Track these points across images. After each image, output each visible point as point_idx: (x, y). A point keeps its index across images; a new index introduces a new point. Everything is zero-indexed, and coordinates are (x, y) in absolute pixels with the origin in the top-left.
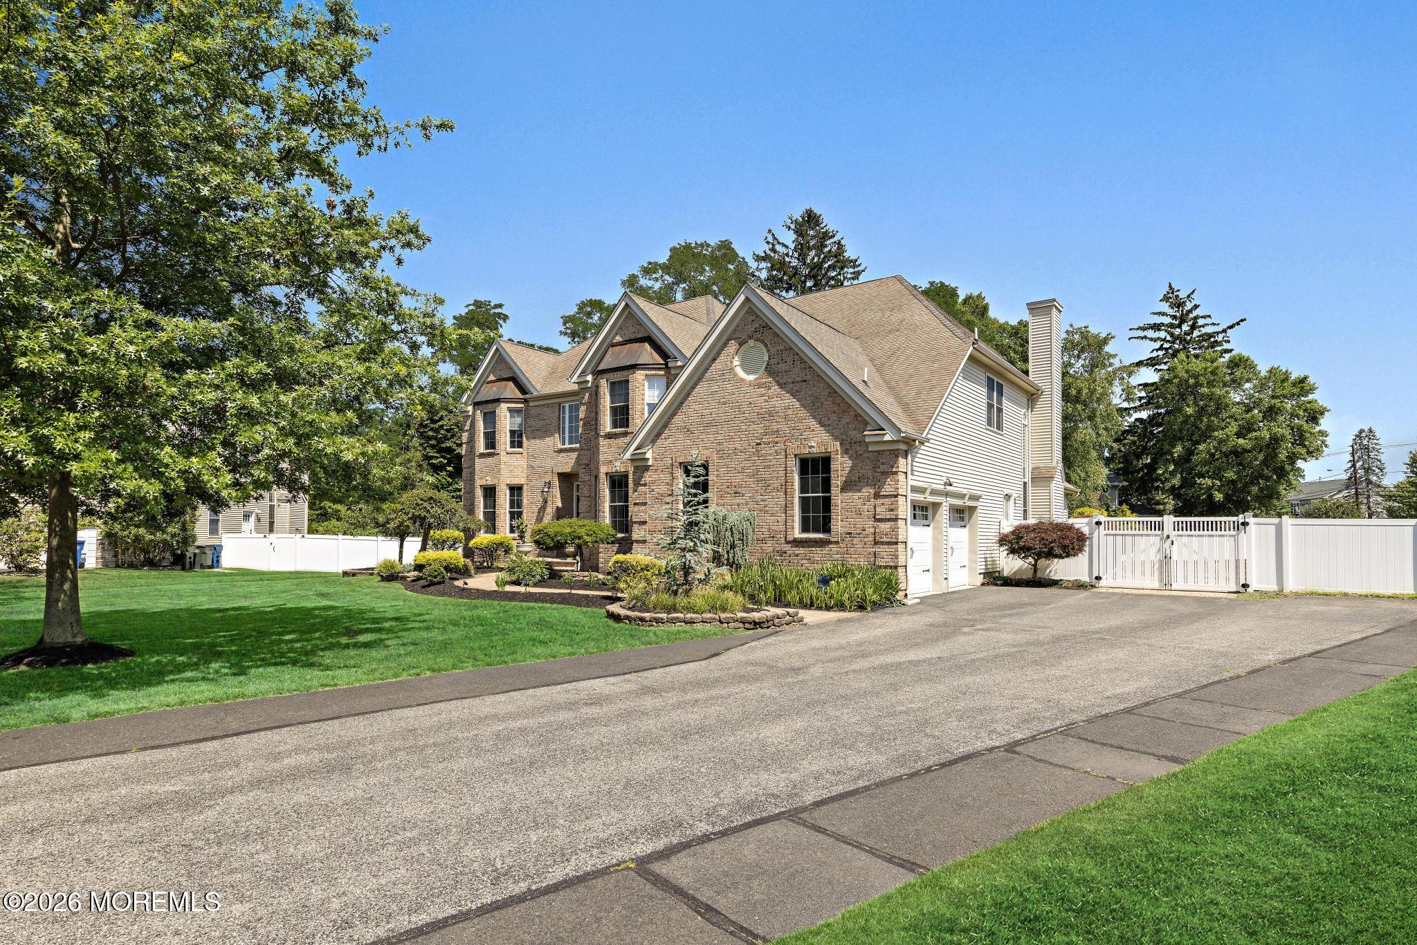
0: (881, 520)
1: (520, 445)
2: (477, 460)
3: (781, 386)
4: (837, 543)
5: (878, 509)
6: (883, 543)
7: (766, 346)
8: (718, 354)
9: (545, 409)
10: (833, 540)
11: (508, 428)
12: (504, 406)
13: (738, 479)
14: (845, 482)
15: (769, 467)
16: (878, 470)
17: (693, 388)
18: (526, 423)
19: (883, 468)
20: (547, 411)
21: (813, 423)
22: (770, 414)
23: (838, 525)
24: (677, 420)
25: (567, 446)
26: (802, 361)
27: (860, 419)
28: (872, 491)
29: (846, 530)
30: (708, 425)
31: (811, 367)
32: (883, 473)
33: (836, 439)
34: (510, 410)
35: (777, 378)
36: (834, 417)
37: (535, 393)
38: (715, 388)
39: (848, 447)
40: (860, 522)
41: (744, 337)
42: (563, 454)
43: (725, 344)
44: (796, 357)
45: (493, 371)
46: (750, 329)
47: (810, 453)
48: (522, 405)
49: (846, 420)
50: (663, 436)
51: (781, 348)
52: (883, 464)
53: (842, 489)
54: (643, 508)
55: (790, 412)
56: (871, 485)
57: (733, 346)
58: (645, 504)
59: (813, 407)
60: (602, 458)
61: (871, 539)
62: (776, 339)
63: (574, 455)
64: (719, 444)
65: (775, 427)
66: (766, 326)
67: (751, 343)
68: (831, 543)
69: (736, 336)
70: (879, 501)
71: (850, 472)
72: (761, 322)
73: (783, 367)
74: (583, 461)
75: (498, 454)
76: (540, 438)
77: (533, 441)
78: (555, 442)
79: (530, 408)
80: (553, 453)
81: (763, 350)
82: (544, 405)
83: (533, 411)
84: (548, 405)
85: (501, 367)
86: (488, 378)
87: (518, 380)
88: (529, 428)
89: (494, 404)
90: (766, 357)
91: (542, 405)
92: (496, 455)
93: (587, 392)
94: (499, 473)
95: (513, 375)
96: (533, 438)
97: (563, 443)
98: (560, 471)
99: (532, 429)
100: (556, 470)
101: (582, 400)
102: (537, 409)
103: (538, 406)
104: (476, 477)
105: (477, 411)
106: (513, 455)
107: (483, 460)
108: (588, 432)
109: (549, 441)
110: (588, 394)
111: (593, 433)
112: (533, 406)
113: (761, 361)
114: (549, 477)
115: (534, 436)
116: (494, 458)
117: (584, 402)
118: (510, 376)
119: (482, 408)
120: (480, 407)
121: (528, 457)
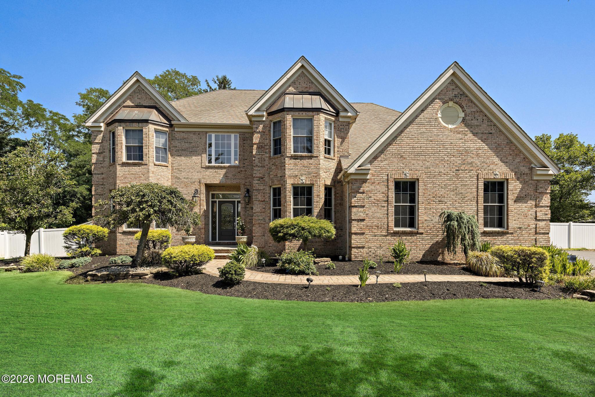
0: (539, 220)
1: (165, 160)
2: (119, 168)
3: (475, 134)
4: (512, 233)
5: (538, 214)
6: (540, 234)
7: (462, 107)
8: (426, 107)
9: (191, 135)
10: (510, 232)
11: (155, 146)
12: (152, 127)
13: (442, 192)
14: (517, 197)
15: (465, 185)
16: (538, 191)
17: (406, 128)
18: (170, 144)
19: (541, 190)
20: (195, 138)
21: (496, 160)
22: (467, 152)
23: (513, 223)
24: (392, 149)
25: (213, 164)
26: (489, 120)
27: (527, 160)
28: (534, 203)
29: (518, 226)
30: (419, 154)
31: (495, 125)
32: (540, 193)
33: (512, 171)
34: (156, 131)
35: (471, 129)
36: (510, 158)
37: (183, 121)
38: (424, 130)
39: (519, 176)
40: (527, 221)
41: (447, 98)
42: (210, 170)
43: (432, 101)
44: (484, 118)
45: (130, 98)
46: (451, 94)
47: (494, 178)
48: (167, 129)
49: (517, 160)
50: (379, 159)
51: (473, 110)
52: (541, 188)
53: (515, 201)
54: (362, 209)
55: (480, 151)
56: (533, 200)
57: (438, 103)
58: (363, 206)
59: (497, 150)
60: (287, 173)
61: (533, 230)
62: (470, 104)
63: (224, 171)
64: (427, 168)
65: (470, 160)
66: (463, 94)
67: (451, 104)
68: (508, 233)
69: (440, 97)
70: (538, 209)
71: (520, 191)
72: (459, 91)
73: (475, 122)
74: (258, 175)
75: (146, 165)
76: (186, 156)
77: (178, 158)
78: (201, 161)
79: (174, 132)
80: (200, 169)
81: (460, 110)
82: (190, 132)
83: (177, 135)
84: (194, 133)
85: (139, 97)
86: (124, 103)
87: (161, 109)
88: (174, 148)
89: (140, 124)
90: (462, 115)
91: (187, 132)
92: (143, 165)
93: (261, 124)
94: (147, 180)
95: (154, 104)
96: (178, 156)
97: (210, 162)
98: (208, 182)
99: (177, 149)
100: (204, 181)
101: (255, 129)
102: (182, 134)
103: (183, 132)
104: (117, 181)
105: (119, 127)
106: (159, 167)
107: (126, 169)
108: (263, 153)
109: (196, 159)
110: (261, 126)
111: (268, 155)
112: (177, 131)
113: (458, 117)
114: (196, 186)
115: (179, 154)
116: (140, 168)
117: (258, 131)
118: (152, 105)
119: (124, 125)
120: (123, 124)
121: (172, 170)
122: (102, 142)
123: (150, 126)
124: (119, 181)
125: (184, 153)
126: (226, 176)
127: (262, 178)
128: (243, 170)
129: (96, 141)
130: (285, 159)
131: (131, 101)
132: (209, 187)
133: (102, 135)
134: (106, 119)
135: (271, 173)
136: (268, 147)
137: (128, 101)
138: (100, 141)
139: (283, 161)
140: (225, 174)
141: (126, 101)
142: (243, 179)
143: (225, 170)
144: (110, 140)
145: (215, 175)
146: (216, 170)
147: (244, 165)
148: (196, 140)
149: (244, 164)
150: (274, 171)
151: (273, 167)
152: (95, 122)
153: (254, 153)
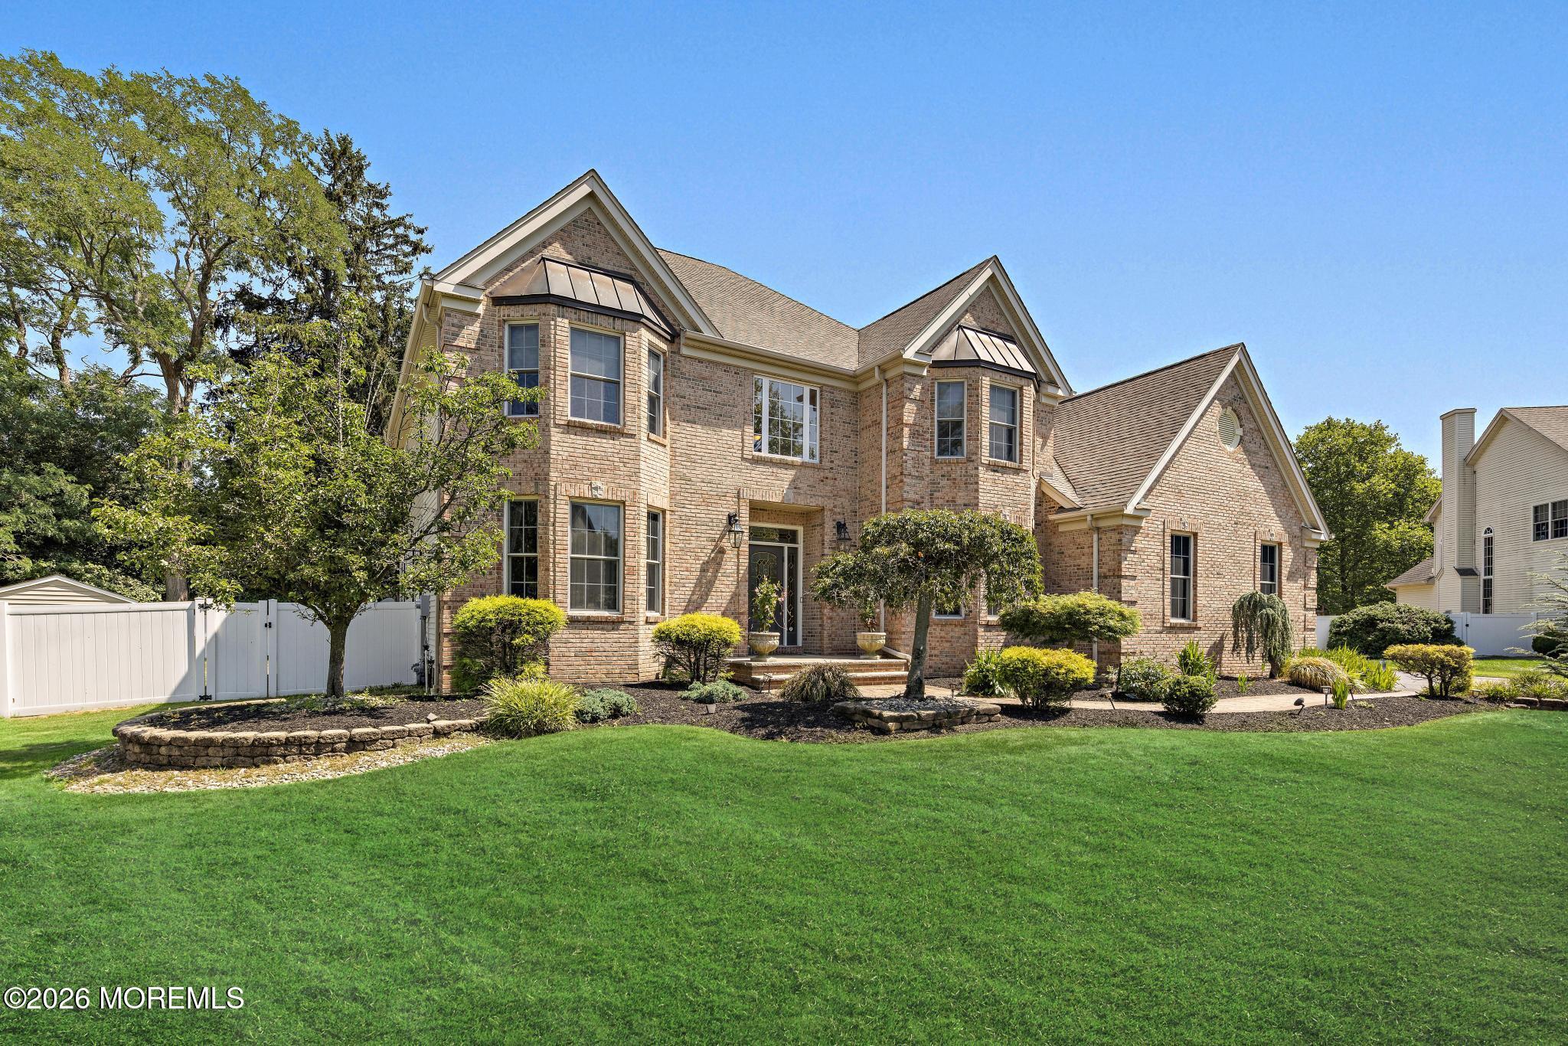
0: (1308, 609)
2: (556, 435)
3: (1253, 466)
7: (1241, 420)
9: (719, 373)
11: (647, 388)
12: (645, 336)
13: (1221, 558)
18: (668, 385)
19: (1309, 563)
20: (726, 380)
21: (1272, 511)
22: (1245, 494)
25: (765, 453)
30: (1197, 490)
31: (1271, 455)
33: (1285, 531)
35: (1249, 457)
36: (1284, 510)
37: (707, 333)
38: (1203, 450)
39: (1291, 540)
42: (761, 468)
45: (563, 238)
46: (1230, 395)
47: (1270, 541)
48: (665, 347)
49: (1290, 514)
50: (1154, 492)
51: (1252, 426)
52: (1309, 559)
53: (1287, 579)
54: (1133, 583)
55: (1257, 495)
57: (1217, 407)
58: (1135, 578)
59: (1272, 496)
60: (982, 498)
62: (1249, 415)
63: (790, 474)
65: (1248, 508)
66: (1244, 396)
67: (1230, 411)
72: (1238, 391)
73: (1253, 446)
74: (912, 496)
75: (632, 436)
76: (707, 424)
77: (688, 427)
78: (743, 442)
79: (678, 358)
80: (738, 461)
81: (1237, 423)
82: (717, 364)
83: (686, 367)
84: (727, 368)
85: (588, 240)
86: (545, 247)
87: (646, 289)
88: (677, 399)
89: (618, 322)
90: (1239, 432)
91: (710, 362)
92: (623, 435)
93: (918, 383)
94: (633, 478)
95: (628, 272)
96: (688, 422)
97: (757, 447)
98: (757, 498)
99: (686, 402)
100: (747, 494)
101: (908, 392)
102: (699, 367)
103: (701, 361)
104: (552, 474)
105: (559, 319)
106: (654, 446)
107: (579, 440)
108: (920, 449)
109: (729, 436)
110: (919, 387)
111: (928, 453)
112: (686, 357)
113: (1234, 434)
114: (728, 507)
115: (690, 418)
116: (617, 442)
117: (912, 397)
118: (622, 270)
119: (573, 316)
120: (570, 312)
121: (673, 456)
122: (477, 349)
123: (643, 331)
124: (556, 474)
125: (702, 415)
126: (794, 485)
127: (918, 504)
128: (830, 475)
129: (459, 342)
130: (977, 469)
131: (564, 245)
132: (757, 509)
133: (476, 327)
134: (490, 282)
135: (936, 494)
136: (928, 436)
137: (557, 245)
138: (473, 346)
139: (973, 472)
140: (794, 481)
141: (550, 244)
142: (829, 498)
143: (793, 472)
144: (501, 347)
145: (771, 480)
146: (775, 470)
147: (833, 465)
148: (730, 386)
149: (832, 462)
150: (947, 490)
151: (944, 482)
152: (463, 284)
153: (905, 444)
